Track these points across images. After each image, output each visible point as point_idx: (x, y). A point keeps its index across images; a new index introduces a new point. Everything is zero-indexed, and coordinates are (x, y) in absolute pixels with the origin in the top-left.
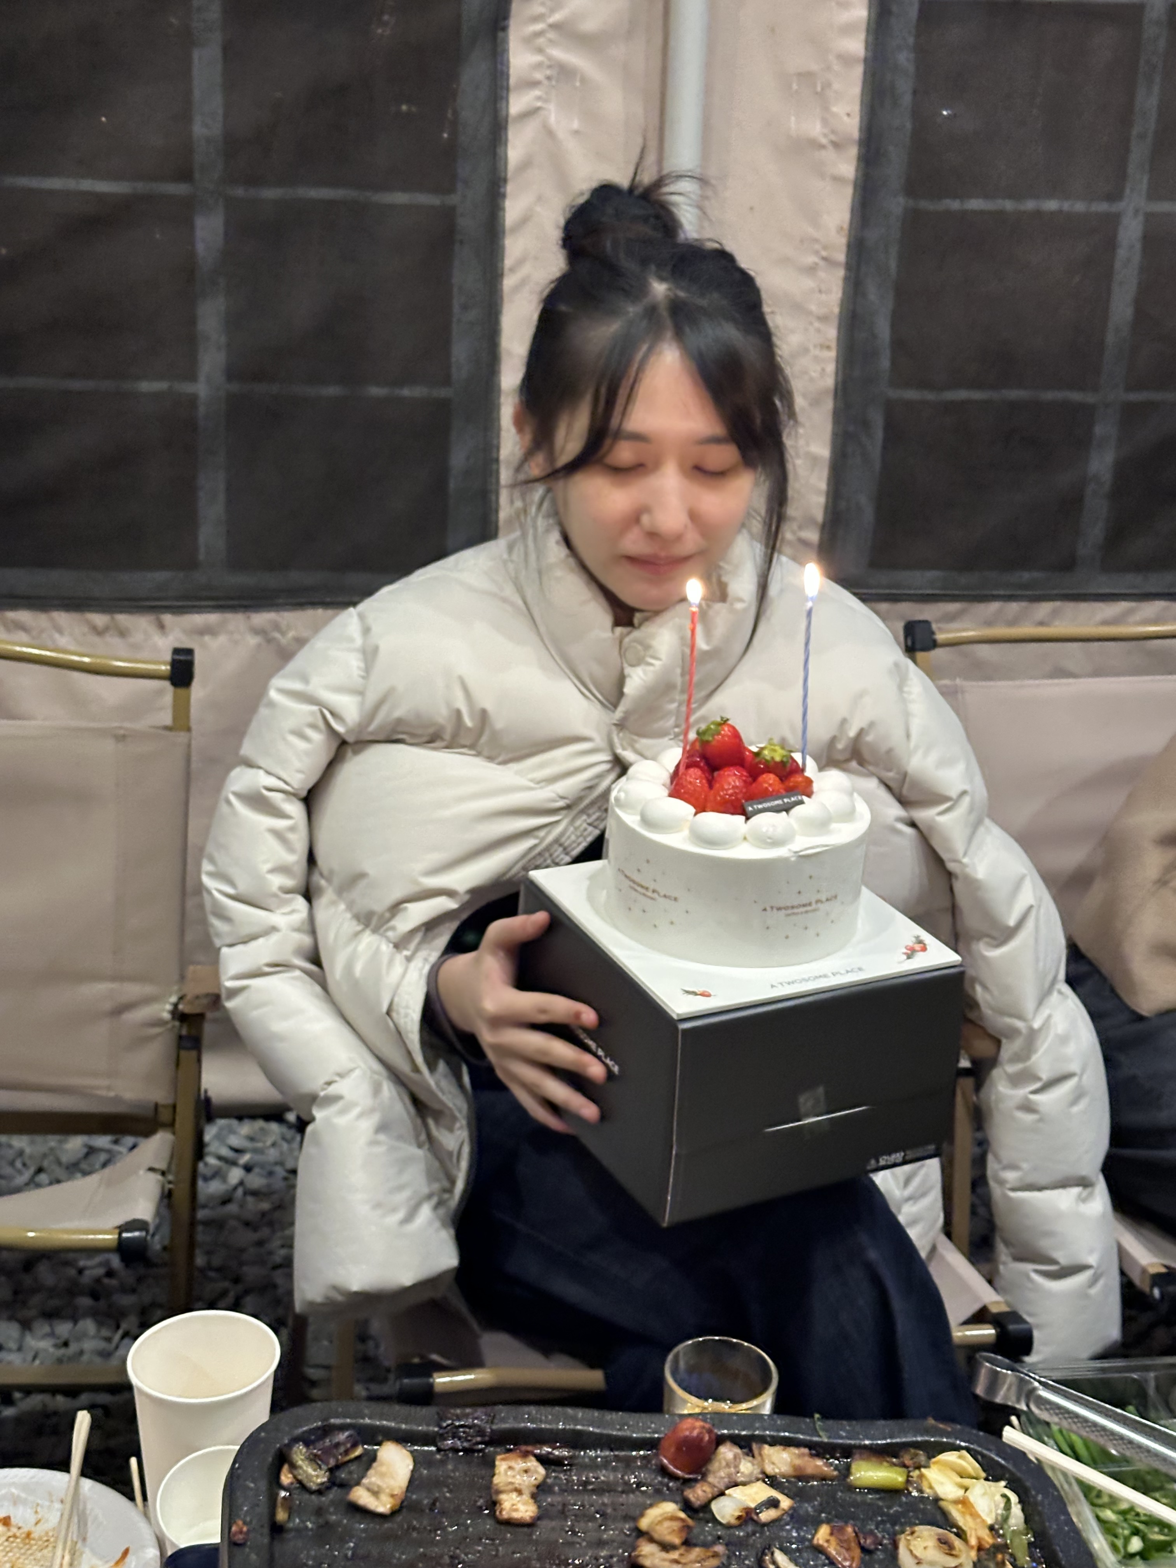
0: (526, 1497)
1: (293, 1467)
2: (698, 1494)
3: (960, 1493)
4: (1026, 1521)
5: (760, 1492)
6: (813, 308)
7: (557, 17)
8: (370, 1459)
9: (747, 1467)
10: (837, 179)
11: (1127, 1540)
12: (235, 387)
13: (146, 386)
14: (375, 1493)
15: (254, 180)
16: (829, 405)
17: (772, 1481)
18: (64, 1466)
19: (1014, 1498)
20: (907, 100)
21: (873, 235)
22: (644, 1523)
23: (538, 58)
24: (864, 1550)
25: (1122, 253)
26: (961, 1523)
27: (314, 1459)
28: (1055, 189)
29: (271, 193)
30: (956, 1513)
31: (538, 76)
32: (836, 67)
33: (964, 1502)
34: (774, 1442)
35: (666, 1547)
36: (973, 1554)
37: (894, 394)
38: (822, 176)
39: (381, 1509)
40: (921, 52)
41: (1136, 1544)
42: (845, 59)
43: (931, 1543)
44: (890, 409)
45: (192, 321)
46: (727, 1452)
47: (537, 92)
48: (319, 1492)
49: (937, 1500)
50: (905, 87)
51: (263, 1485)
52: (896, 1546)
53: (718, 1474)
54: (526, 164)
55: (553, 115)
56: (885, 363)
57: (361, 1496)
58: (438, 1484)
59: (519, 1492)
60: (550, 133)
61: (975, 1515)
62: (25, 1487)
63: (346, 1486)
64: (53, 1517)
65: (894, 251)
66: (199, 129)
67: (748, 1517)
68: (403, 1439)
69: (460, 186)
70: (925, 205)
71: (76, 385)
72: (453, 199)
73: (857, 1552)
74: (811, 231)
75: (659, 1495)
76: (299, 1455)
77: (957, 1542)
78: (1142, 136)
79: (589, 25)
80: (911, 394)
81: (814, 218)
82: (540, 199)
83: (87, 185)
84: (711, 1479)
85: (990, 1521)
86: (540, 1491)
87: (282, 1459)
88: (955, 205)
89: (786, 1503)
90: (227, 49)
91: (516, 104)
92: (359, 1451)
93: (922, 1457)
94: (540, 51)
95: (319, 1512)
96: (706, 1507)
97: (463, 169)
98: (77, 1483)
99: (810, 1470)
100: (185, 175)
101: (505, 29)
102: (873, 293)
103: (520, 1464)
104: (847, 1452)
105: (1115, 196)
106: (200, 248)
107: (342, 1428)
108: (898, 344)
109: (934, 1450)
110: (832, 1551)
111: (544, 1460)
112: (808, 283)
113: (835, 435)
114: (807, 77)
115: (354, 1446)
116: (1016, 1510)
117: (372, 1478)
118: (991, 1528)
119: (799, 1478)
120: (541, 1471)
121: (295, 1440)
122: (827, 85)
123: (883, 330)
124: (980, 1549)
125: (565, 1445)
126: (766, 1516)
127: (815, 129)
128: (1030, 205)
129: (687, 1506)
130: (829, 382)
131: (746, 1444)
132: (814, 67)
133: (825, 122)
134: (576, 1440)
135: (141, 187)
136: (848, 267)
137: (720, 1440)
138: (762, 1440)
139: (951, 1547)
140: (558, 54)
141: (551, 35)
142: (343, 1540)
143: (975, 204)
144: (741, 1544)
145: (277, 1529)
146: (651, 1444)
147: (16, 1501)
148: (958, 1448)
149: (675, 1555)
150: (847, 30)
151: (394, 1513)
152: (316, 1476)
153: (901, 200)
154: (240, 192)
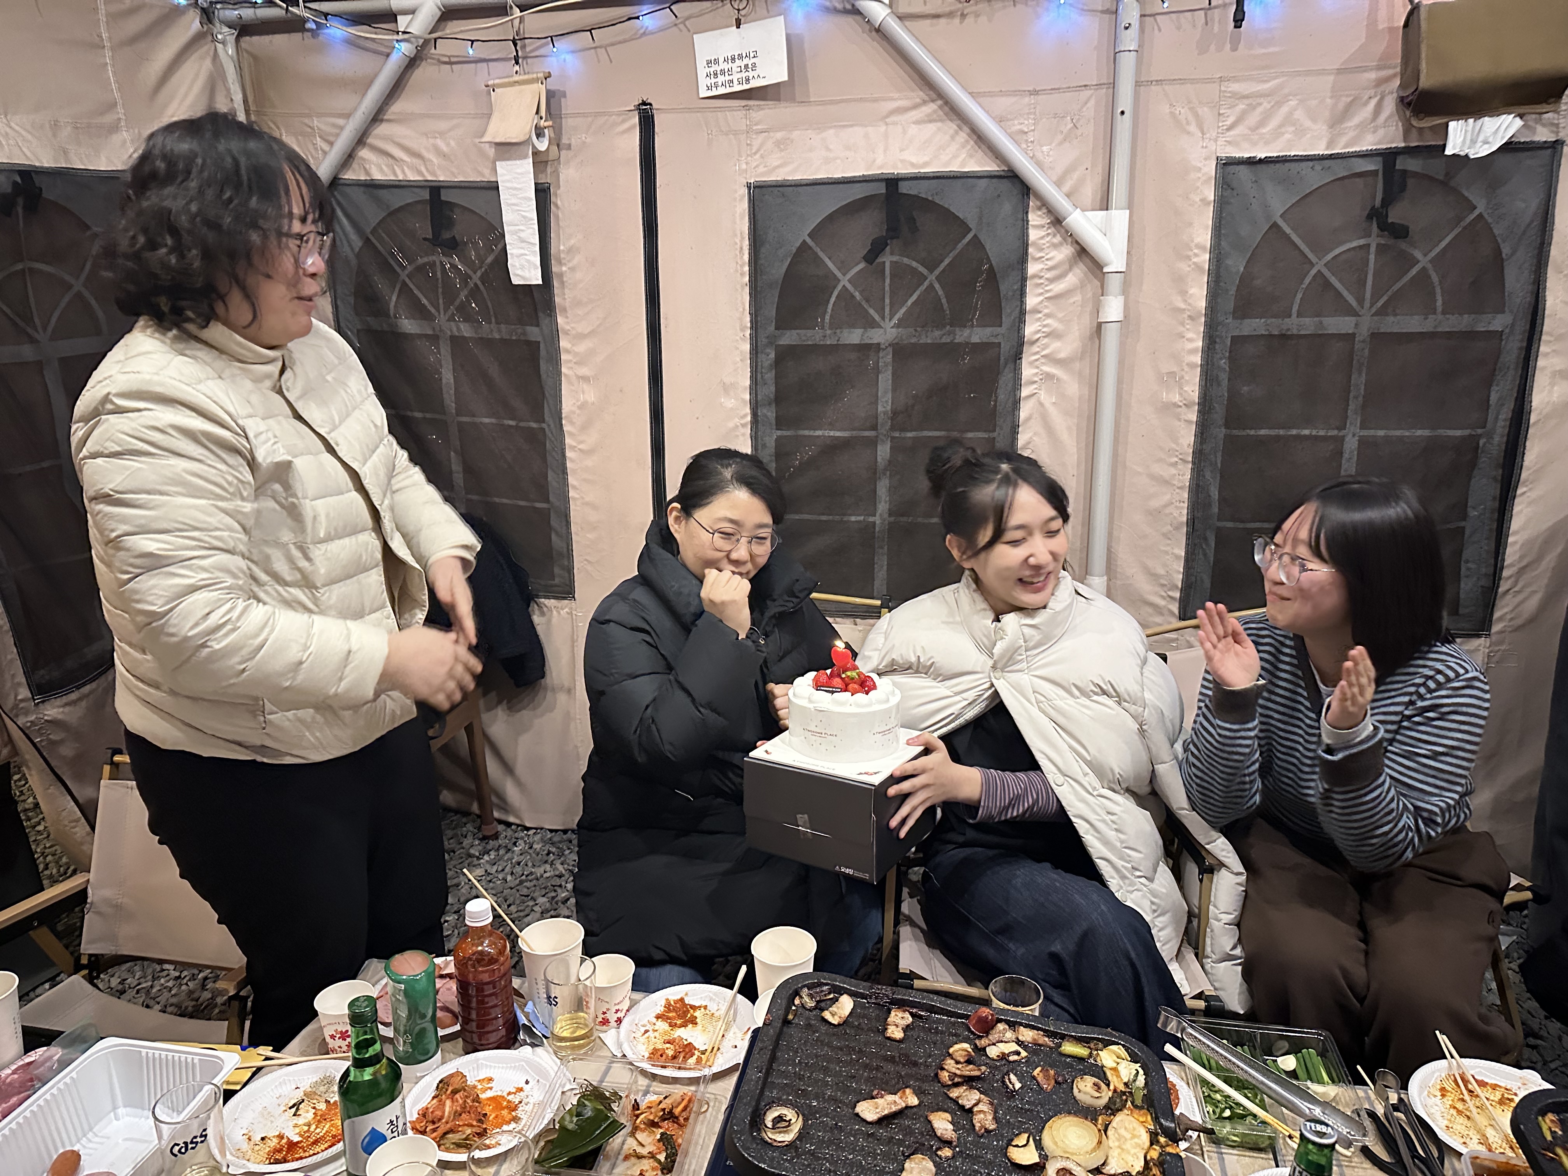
0: (900, 1029)
1: (801, 997)
2: (983, 1042)
3: (1115, 1065)
4: (1146, 1084)
5: (1014, 1047)
6: (1175, 482)
7: (1044, 353)
8: (836, 1000)
9: (1009, 1035)
10: (1189, 422)
11: (1223, 1111)
12: (892, 519)
13: (853, 519)
14: (833, 1015)
15: (903, 429)
16: (1185, 530)
17: (1019, 1042)
18: (732, 989)
19: (1141, 1072)
20: (1225, 383)
21: (1207, 448)
22: (951, 1050)
23: (1036, 371)
24: (1056, 1082)
25: (1346, 455)
26: (1110, 1078)
27: (811, 996)
28: (1308, 422)
29: (909, 435)
30: (1109, 1074)
31: (1036, 379)
32: (1186, 369)
33: (1115, 1070)
34: (1026, 1026)
35: (957, 1062)
36: (1110, 1094)
37: (1221, 524)
38: (1180, 420)
39: (836, 1022)
40: (1232, 359)
41: (1227, 1113)
42: (1192, 366)
43: (1090, 1085)
44: (1219, 532)
45: (875, 491)
46: (1001, 1026)
47: (1035, 386)
48: (810, 1010)
49: (1103, 1066)
50: (1224, 377)
51: (784, 1003)
52: (1073, 1082)
53: (994, 1036)
54: (1028, 419)
55: (1043, 396)
56: (1215, 510)
57: (827, 1015)
58: (864, 1016)
59: (897, 1026)
60: (1041, 404)
61: (1119, 1076)
62: (715, 994)
63: (822, 1010)
64: (724, 1008)
65: (1219, 454)
66: (880, 409)
67: (1003, 1057)
68: (852, 994)
69: (997, 429)
70: (1236, 432)
71: (824, 518)
72: (995, 434)
73: (1053, 1082)
74: (1174, 446)
75: (966, 1040)
76: (805, 992)
77: (1103, 1086)
78: (1356, 397)
79: (1062, 355)
80: (1230, 525)
81: (1175, 440)
82: (1035, 434)
83: (832, 433)
84: (990, 1037)
85: (1126, 1080)
86: (906, 1029)
87: (797, 993)
88: (1252, 432)
89: (1024, 1054)
90: (894, 374)
91: (1025, 392)
92: (831, 996)
93: (1100, 1045)
94: (1037, 367)
95: (808, 1018)
96: (984, 1049)
97: (1000, 421)
98: (735, 995)
99: (1040, 1042)
100: (874, 428)
101: (1020, 358)
102: (1208, 475)
103: (900, 1014)
104: (1063, 1037)
105: (1344, 427)
106: (879, 459)
107: (827, 984)
108: (1222, 500)
109: (1107, 1044)
110: (1039, 1079)
111: (911, 1014)
112: (1173, 471)
113: (1187, 545)
114: (1172, 374)
115: (829, 993)
116: (1141, 1079)
117: (833, 1009)
118: (1126, 1084)
119: (1035, 1044)
120: (911, 1019)
121: (804, 986)
122: (1182, 377)
123: (1215, 493)
124: (1115, 1091)
125: (927, 1011)
126: (1013, 1058)
127: (1176, 398)
128: (1294, 432)
129: (976, 1048)
130: (1184, 519)
131: (1012, 1025)
132: (1175, 369)
133: (1180, 394)
134: (932, 1009)
135: (855, 433)
136: (1193, 463)
137: (1000, 1021)
138: (1021, 1024)
139: (1099, 1088)
140: (1046, 369)
141: (1043, 360)
142: (814, 1032)
143: (1263, 432)
144: (996, 1067)
145: (786, 1022)
146: (967, 1017)
147: (711, 999)
148: (1118, 1044)
149: (960, 1066)
150: (1193, 351)
151: (839, 1025)
152: (811, 1004)
153: (1223, 430)
154: (897, 434)
